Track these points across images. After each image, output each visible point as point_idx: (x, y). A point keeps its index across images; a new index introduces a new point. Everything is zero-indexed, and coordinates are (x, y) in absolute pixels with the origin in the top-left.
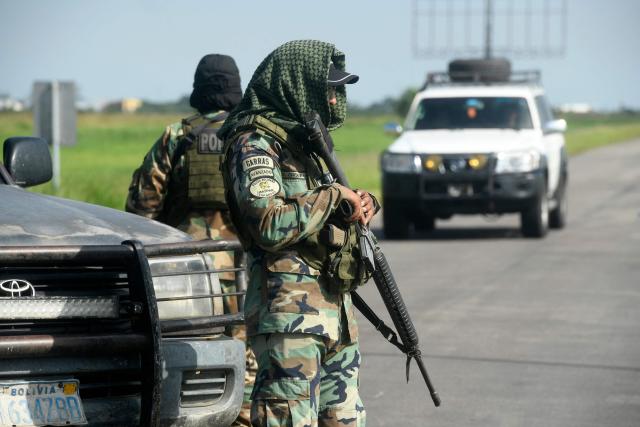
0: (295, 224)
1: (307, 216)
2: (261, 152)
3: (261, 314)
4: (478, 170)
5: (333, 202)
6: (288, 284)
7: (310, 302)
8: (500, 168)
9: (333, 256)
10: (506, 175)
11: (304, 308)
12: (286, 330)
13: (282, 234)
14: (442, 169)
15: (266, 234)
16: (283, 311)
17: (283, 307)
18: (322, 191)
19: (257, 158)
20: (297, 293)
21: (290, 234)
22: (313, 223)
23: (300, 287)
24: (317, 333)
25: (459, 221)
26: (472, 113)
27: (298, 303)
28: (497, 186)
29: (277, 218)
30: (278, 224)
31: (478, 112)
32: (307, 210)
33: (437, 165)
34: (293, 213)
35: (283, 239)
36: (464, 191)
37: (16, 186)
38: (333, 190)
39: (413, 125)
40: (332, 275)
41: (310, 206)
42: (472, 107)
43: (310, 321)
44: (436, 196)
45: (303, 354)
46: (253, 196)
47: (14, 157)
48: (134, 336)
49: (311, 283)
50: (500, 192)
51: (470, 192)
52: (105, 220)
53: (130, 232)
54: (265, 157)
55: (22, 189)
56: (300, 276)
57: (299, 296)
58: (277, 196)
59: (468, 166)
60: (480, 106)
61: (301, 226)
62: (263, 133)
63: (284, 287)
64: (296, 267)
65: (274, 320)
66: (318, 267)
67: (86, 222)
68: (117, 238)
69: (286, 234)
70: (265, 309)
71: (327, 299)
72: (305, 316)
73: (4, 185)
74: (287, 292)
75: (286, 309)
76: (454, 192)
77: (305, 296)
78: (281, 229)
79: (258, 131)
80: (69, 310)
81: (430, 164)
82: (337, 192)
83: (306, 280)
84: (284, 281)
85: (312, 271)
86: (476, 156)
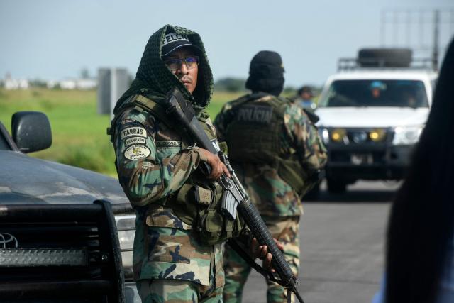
0: (159, 181)
1: (170, 175)
2: (137, 124)
3: (143, 263)
4: (377, 142)
5: (194, 163)
6: (163, 238)
7: (182, 252)
8: (396, 141)
9: (202, 213)
10: (402, 146)
11: (177, 257)
12: (160, 276)
13: (148, 189)
14: (346, 140)
15: (134, 190)
16: (159, 260)
17: (159, 257)
18: (184, 154)
19: (132, 128)
20: (170, 244)
21: (155, 190)
22: (175, 180)
23: (173, 240)
24: (188, 279)
25: (361, 185)
26: (376, 93)
27: (171, 253)
28: (394, 156)
29: (143, 176)
30: (144, 182)
31: (381, 92)
32: (170, 170)
33: (341, 136)
34: (158, 172)
35: (149, 194)
36: (365, 160)
37: (19, 152)
38: (194, 153)
39: (325, 103)
40: (201, 230)
41: (172, 166)
42: (377, 88)
43: (181, 269)
44: (342, 164)
45: (179, 297)
46: (126, 159)
47: (19, 128)
48: (101, 281)
49: (183, 236)
50: (395, 162)
51: (370, 160)
52: (84, 182)
53: (103, 192)
54: (140, 128)
55: (23, 154)
56: (174, 230)
57: (172, 247)
58: (147, 159)
59: (369, 139)
60: (383, 87)
61: (165, 184)
62: (141, 110)
63: (160, 239)
64: (171, 222)
65: (152, 268)
66: (189, 222)
67: (67, 184)
68: (90, 198)
69: (151, 189)
70: (146, 259)
71: (197, 250)
72: (177, 265)
73: (9, 151)
74: (162, 244)
75: (161, 258)
76: (356, 161)
77: (178, 248)
78: (147, 186)
79: (137, 107)
80: (45, 259)
81: (336, 136)
82: (197, 155)
83: (179, 233)
84: (161, 234)
85: (185, 226)
86: (376, 129)
